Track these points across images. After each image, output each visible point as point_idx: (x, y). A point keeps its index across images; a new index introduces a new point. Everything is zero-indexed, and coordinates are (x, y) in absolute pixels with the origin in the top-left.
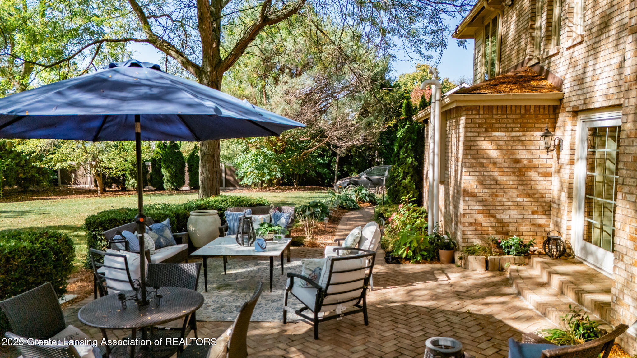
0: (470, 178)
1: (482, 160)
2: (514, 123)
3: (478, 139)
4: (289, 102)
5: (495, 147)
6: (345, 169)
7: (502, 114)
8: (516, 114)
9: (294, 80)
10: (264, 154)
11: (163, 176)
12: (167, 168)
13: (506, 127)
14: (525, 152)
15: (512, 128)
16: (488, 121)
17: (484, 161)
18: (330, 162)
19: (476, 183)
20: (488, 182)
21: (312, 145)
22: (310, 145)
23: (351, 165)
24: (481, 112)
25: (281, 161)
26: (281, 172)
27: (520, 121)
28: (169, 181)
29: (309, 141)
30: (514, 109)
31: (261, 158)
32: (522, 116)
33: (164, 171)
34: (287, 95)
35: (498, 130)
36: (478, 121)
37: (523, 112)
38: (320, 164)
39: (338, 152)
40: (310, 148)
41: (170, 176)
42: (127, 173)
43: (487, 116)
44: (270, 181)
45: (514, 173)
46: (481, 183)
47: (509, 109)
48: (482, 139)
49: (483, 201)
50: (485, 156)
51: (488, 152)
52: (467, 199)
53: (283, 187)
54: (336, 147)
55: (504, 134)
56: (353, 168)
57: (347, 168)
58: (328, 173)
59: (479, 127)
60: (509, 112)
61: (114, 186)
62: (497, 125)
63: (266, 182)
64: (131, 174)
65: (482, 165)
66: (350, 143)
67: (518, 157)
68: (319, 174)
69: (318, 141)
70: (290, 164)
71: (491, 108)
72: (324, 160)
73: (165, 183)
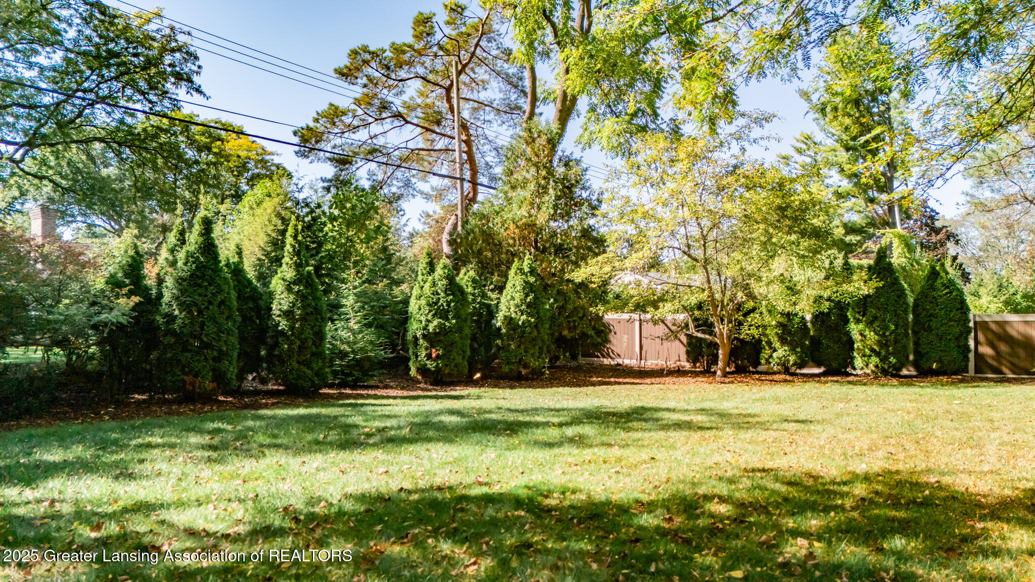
11: (851, 341)
12: (869, 323)
28: (875, 352)
33: (857, 328)
41: (880, 343)
42: (772, 333)
64: (781, 336)
73: (859, 358)
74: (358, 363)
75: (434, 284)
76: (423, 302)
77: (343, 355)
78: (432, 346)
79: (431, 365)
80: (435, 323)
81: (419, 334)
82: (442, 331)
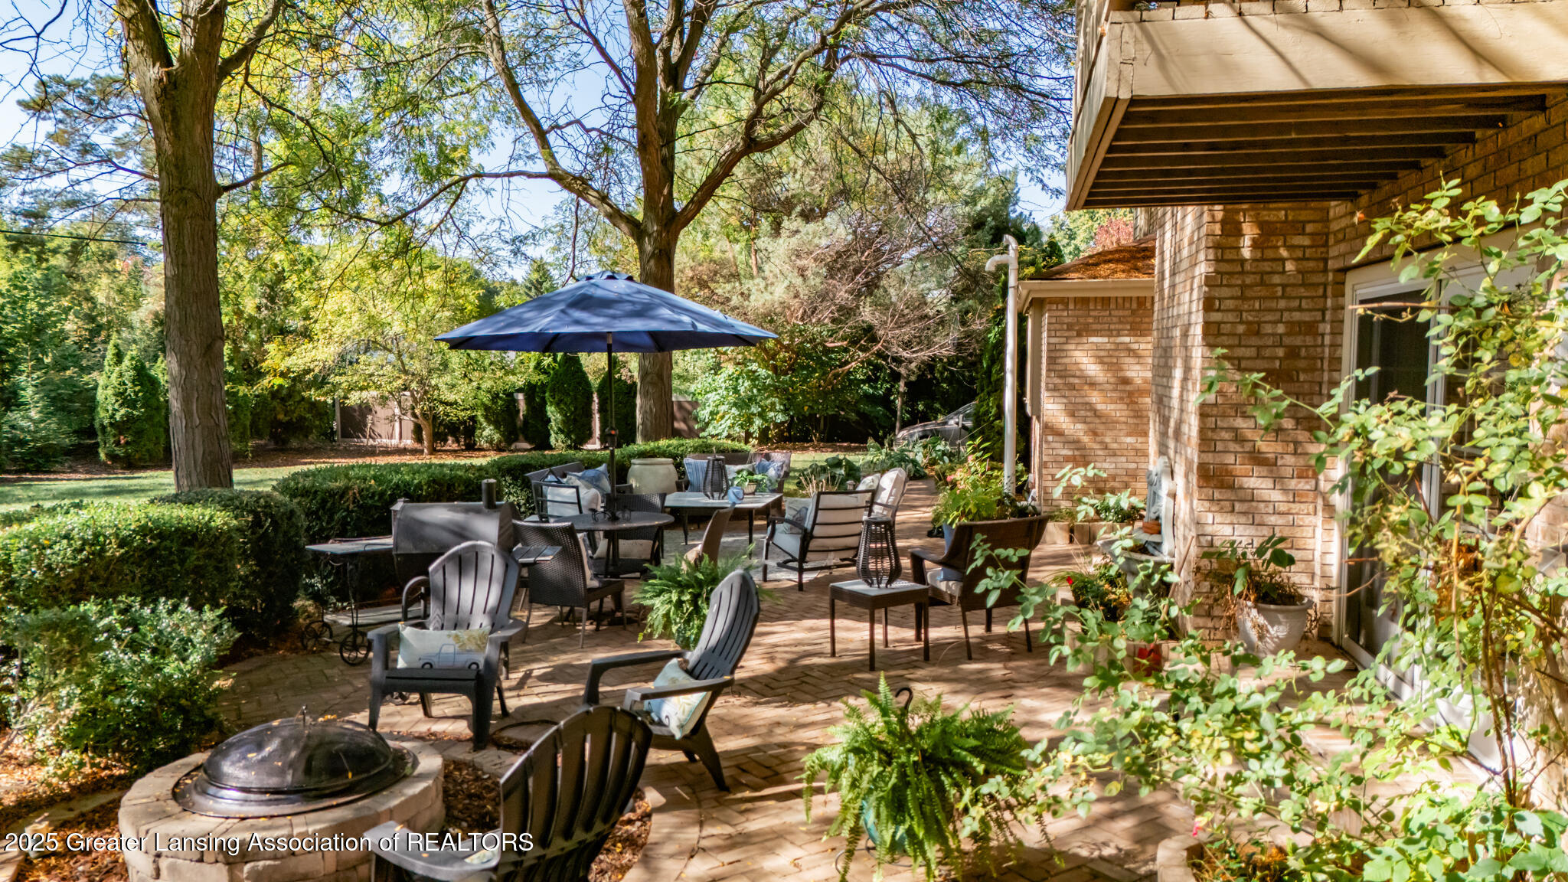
0: (1055, 406)
1: (1072, 380)
2: (1121, 322)
3: (1066, 347)
4: (802, 272)
5: (1092, 360)
6: (921, 407)
7: (1103, 310)
8: (1124, 308)
9: (812, 227)
10: (753, 377)
11: (549, 420)
12: (558, 405)
13: (1109, 330)
14: (1138, 367)
15: (1118, 331)
16: (1082, 320)
17: (1076, 381)
18: (889, 392)
19: (1063, 413)
20: (1082, 413)
21: (852, 357)
22: (847, 356)
23: (934, 399)
24: (1071, 306)
25: (786, 390)
26: (785, 411)
27: (1130, 319)
28: (561, 431)
29: (846, 350)
30: (1120, 301)
31: (745, 385)
32: (1133, 312)
33: (551, 410)
34: (798, 256)
35: (1096, 333)
36: (1066, 320)
37: (1134, 306)
38: (867, 397)
39: (903, 371)
40: (847, 363)
41: (563, 422)
42: (479, 414)
43: (1080, 313)
44: (764, 432)
45: (1121, 399)
46: (1072, 414)
47: (1113, 302)
48: (1073, 347)
49: (1074, 442)
50: (1078, 373)
51: (1083, 367)
52: (1050, 438)
53: (789, 445)
54: (898, 360)
55: (1106, 340)
56: (937, 405)
57: (925, 405)
58: (884, 415)
59: (1068, 329)
60: (1113, 306)
61: (450, 439)
62: (1095, 327)
63: (756, 435)
64: (486, 417)
65: (1072, 387)
66: (928, 353)
67: (1129, 374)
68: (862, 415)
69: (864, 349)
70: (804, 397)
71: (1085, 301)
72: (876, 388)
73: (553, 435)
74: (39, 451)
75: (121, 375)
76: (110, 391)
77: (22, 443)
78: (121, 433)
79: (119, 451)
80: (123, 411)
81: (106, 422)
82: (129, 419)
